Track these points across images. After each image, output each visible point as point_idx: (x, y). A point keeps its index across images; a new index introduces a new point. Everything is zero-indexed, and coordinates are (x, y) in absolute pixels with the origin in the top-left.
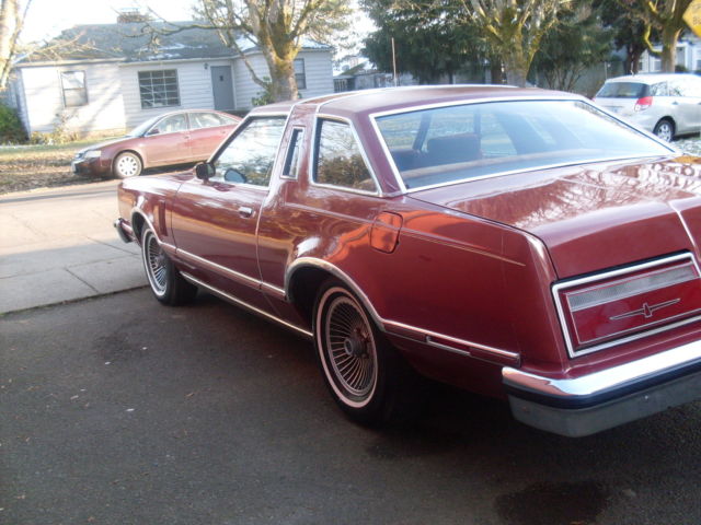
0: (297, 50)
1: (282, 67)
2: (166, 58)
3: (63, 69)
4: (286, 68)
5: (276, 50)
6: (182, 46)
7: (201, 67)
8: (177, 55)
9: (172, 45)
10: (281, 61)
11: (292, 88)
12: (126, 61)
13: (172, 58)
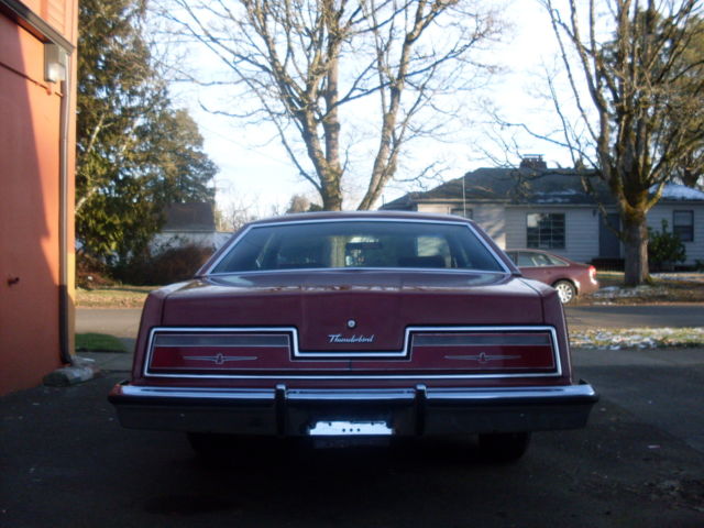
0: (655, 201)
1: (631, 215)
2: (555, 202)
3: (454, 207)
4: (636, 216)
5: (627, 198)
6: (573, 192)
7: (590, 213)
8: (567, 200)
9: (565, 190)
10: (631, 209)
11: (642, 236)
12: (512, 203)
13: (562, 203)
